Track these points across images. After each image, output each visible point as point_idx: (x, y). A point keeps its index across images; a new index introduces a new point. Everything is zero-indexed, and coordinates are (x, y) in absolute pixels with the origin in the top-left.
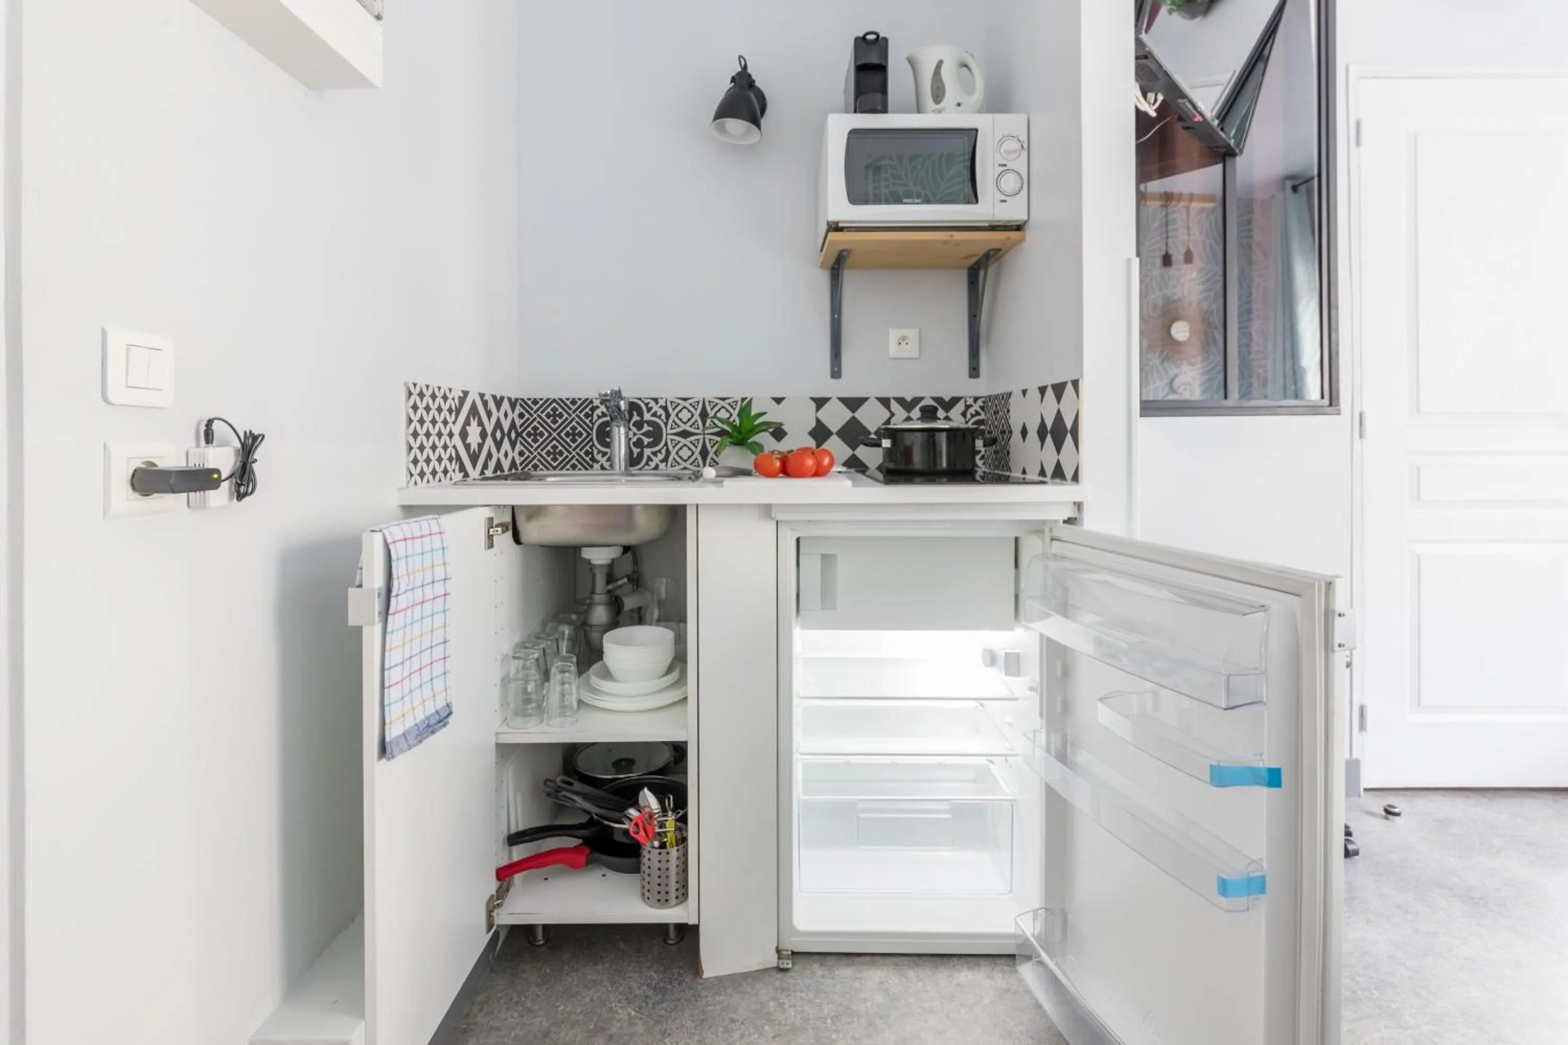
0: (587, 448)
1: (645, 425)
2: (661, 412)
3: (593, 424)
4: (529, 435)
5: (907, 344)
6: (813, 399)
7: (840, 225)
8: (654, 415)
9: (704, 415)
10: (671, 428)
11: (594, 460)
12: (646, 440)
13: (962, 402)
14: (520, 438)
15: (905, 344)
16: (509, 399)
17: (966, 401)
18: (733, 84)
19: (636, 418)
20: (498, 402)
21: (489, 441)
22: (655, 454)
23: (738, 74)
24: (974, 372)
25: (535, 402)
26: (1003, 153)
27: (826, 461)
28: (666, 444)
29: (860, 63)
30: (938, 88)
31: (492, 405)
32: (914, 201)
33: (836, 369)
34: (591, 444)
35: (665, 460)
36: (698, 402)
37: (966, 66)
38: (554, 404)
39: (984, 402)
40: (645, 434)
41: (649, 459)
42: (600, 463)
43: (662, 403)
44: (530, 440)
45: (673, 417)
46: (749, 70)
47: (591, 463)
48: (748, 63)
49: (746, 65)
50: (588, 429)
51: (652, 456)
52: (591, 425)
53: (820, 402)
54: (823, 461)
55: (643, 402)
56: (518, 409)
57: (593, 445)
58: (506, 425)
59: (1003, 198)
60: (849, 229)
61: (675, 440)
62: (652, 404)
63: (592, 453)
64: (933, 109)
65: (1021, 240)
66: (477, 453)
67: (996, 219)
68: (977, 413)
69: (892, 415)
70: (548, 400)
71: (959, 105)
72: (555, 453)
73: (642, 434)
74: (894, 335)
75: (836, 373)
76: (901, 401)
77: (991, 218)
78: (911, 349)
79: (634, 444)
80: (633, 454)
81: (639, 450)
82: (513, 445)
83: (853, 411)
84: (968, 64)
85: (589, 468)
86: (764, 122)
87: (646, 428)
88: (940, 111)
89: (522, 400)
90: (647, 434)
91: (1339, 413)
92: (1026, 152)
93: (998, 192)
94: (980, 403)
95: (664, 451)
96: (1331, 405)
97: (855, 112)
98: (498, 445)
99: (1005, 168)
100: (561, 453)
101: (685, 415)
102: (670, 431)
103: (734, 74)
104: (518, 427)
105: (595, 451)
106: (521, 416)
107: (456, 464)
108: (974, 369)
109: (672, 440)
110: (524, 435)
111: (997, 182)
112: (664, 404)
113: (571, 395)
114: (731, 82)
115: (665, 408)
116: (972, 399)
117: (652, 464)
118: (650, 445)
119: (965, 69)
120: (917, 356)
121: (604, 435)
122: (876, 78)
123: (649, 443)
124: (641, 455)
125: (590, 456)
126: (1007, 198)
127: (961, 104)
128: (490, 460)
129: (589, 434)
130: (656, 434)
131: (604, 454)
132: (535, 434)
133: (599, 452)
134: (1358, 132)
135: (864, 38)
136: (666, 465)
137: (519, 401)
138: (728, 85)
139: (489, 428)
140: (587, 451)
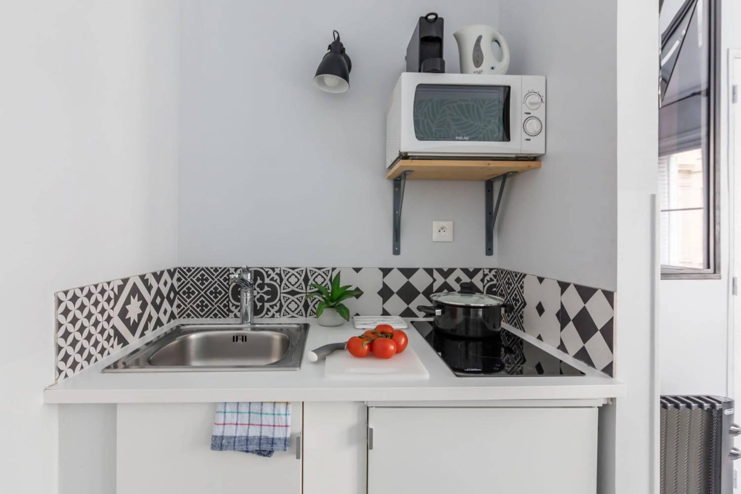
0: (225, 302)
1: (266, 287)
2: (276, 277)
3: (230, 286)
4: (184, 293)
5: (444, 231)
6: (381, 269)
7: (409, 154)
8: (272, 279)
9: (306, 280)
10: (284, 289)
11: (229, 311)
12: (266, 297)
13: (481, 272)
14: (178, 295)
15: (443, 231)
16: (169, 271)
17: (484, 271)
18: (329, 50)
19: (259, 281)
20: (158, 277)
21: (150, 308)
22: (272, 307)
23: (333, 43)
24: (489, 251)
25: (189, 270)
26: (528, 104)
27: (403, 340)
28: (280, 300)
29: (423, 36)
30: (478, 56)
31: (152, 281)
32: (463, 138)
33: (397, 249)
34: (228, 299)
35: (279, 311)
36: (302, 271)
37: (497, 41)
38: (203, 272)
39: (496, 272)
40: (266, 293)
41: (268, 310)
42: (234, 313)
43: (277, 271)
44: (185, 297)
45: (285, 281)
46: (341, 41)
47: (227, 313)
48: (340, 36)
49: (338, 38)
50: (226, 290)
51: (270, 308)
52: (228, 286)
53: (386, 271)
54: (400, 341)
55: (264, 270)
56: (177, 275)
57: (229, 300)
58: (165, 291)
59: (528, 137)
60: (414, 158)
61: (286, 297)
62: (271, 272)
63: (228, 306)
64: (474, 71)
65: (539, 167)
66: (137, 321)
67: (522, 152)
68: (491, 280)
69: (435, 280)
70: (198, 268)
71: (493, 68)
72: (202, 306)
73: (263, 293)
74: (436, 225)
75: (397, 252)
76: (440, 271)
77: (519, 152)
78: (447, 236)
79: (258, 300)
80: (257, 306)
81: (261, 304)
82: (171, 303)
83: (408, 277)
84: (499, 40)
85: (226, 316)
86: (351, 76)
87: (266, 289)
88: (479, 73)
89: (180, 268)
90: (267, 293)
91: (720, 278)
92: (545, 104)
93: (525, 133)
94: (493, 272)
95: (278, 305)
96: (715, 272)
97: (420, 71)
98: (157, 308)
99: (529, 116)
100: (207, 306)
101: (293, 280)
102: (282, 291)
103: (330, 43)
104: (176, 288)
105: (231, 305)
106: (179, 280)
107: (114, 340)
108: (490, 249)
109: (284, 297)
110: (181, 293)
111: (524, 126)
112: (279, 272)
113: (214, 266)
114: (328, 49)
115: (279, 275)
116: (488, 270)
117: (270, 314)
118: (269, 301)
119: (496, 44)
120: (452, 240)
121: (236, 294)
122: (435, 47)
123: (268, 299)
124: (262, 307)
125: (227, 308)
126: (531, 138)
127: (494, 68)
128: (150, 323)
129: (226, 293)
130: (273, 293)
131: (237, 307)
132: (189, 293)
133: (233, 305)
134: (734, 93)
135: (426, 18)
136: (280, 315)
137: (178, 269)
138: (326, 51)
139: (149, 298)
140: (225, 304)
